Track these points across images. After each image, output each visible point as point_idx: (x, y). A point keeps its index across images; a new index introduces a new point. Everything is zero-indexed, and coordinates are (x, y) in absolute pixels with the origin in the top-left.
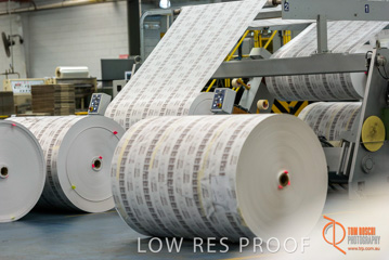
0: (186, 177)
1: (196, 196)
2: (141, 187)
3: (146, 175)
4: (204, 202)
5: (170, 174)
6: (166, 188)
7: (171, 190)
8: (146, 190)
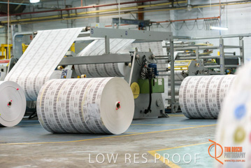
0: (75, 104)
1: (81, 113)
2: (53, 110)
3: (55, 104)
4: (84, 115)
5: (68, 103)
6: (65, 110)
7: (68, 111)
8: (55, 111)
